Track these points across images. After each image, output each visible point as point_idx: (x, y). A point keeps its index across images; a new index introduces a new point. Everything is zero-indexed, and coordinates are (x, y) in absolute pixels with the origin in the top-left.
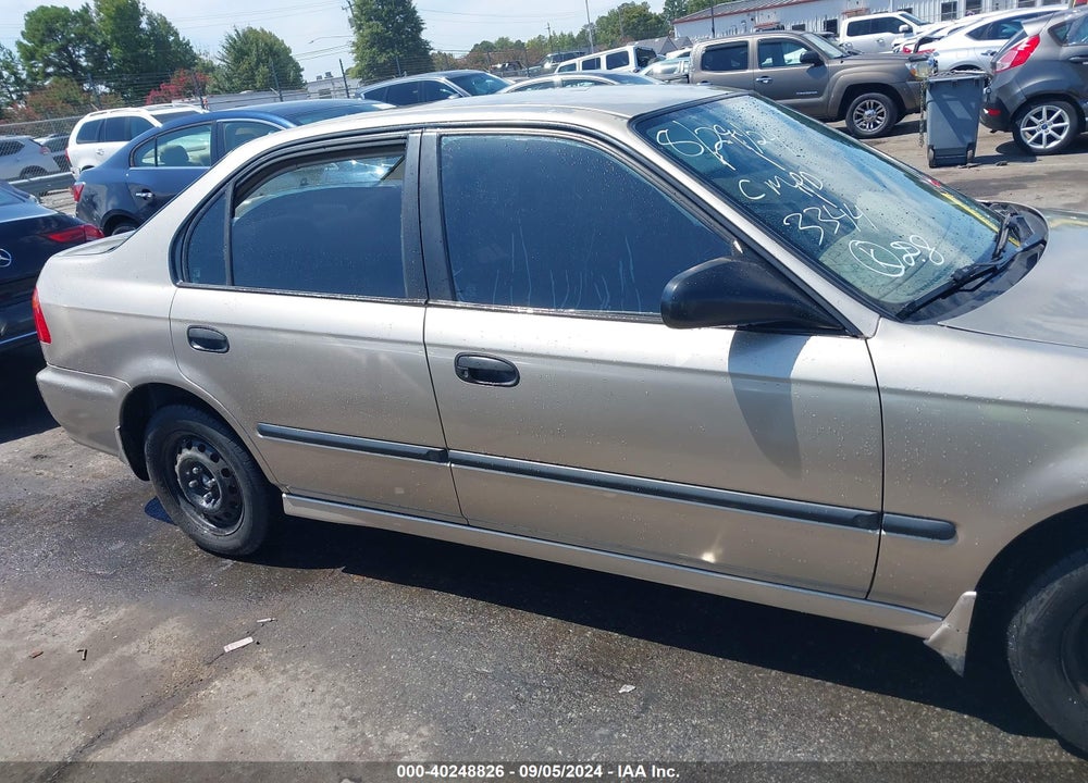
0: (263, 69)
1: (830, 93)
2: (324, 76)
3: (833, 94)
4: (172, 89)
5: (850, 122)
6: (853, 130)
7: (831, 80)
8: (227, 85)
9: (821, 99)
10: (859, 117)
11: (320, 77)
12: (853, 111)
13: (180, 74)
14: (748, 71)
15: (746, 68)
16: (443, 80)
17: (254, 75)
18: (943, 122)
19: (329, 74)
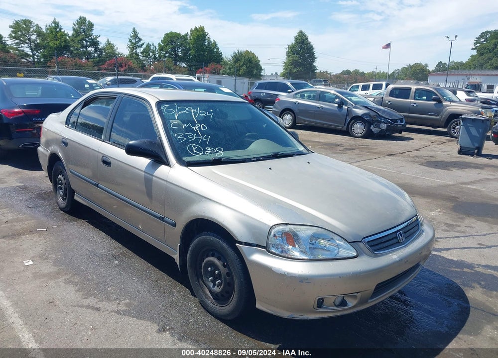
0: (244, 67)
1: (442, 115)
2: (274, 74)
3: (444, 116)
4: (208, 69)
5: (449, 130)
6: (450, 133)
7: (444, 110)
8: (228, 71)
9: (438, 117)
10: (454, 128)
11: (272, 74)
12: (451, 125)
13: (213, 65)
14: (408, 100)
15: (408, 99)
16: (289, 84)
17: (240, 69)
18: (466, 136)
19: (276, 73)
